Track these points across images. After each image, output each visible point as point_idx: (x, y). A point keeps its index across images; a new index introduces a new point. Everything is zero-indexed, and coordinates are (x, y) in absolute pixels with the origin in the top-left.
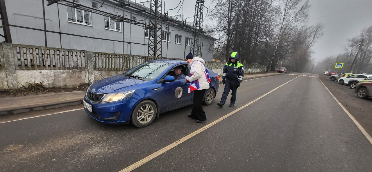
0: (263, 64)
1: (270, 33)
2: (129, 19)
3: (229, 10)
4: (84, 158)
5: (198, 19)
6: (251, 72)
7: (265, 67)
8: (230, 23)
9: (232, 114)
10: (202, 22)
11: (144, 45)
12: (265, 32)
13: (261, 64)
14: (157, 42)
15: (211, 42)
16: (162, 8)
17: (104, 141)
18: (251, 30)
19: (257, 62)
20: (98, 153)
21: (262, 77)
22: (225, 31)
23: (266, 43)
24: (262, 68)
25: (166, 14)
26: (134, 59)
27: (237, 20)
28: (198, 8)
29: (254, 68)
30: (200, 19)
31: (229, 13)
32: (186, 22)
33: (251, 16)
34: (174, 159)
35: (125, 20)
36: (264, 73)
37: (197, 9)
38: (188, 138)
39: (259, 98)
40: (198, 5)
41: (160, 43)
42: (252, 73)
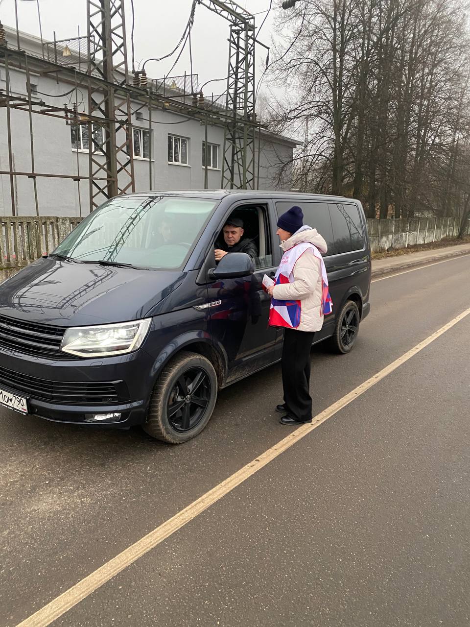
0: (448, 216)
1: (462, 117)
2: (24, 100)
3: (334, 49)
4: (30, 523)
5: (239, 85)
6: (411, 244)
7: (453, 223)
8: (340, 91)
9: (380, 378)
10: (253, 94)
11: (77, 179)
12: (448, 114)
13: (442, 216)
14: (119, 167)
15: (283, 154)
16: (125, 55)
17: (62, 479)
18: (404, 111)
19: (428, 208)
20: (60, 509)
21: (447, 257)
22: (324, 116)
23: (455, 149)
24: (445, 226)
25: (139, 73)
26: (58, 229)
27: (362, 82)
28: (238, 47)
29: (422, 229)
30: (245, 86)
31: (335, 58)
32: (202, 95)
33: (403, 66)
34: (258, 505)
35: (11, 103)
36: (451, 245)
37: (234, 51)
38: (277, 453)
39: (447, 327)
40: (238, 38)
41: (128, 167)
42: (416, 248)
